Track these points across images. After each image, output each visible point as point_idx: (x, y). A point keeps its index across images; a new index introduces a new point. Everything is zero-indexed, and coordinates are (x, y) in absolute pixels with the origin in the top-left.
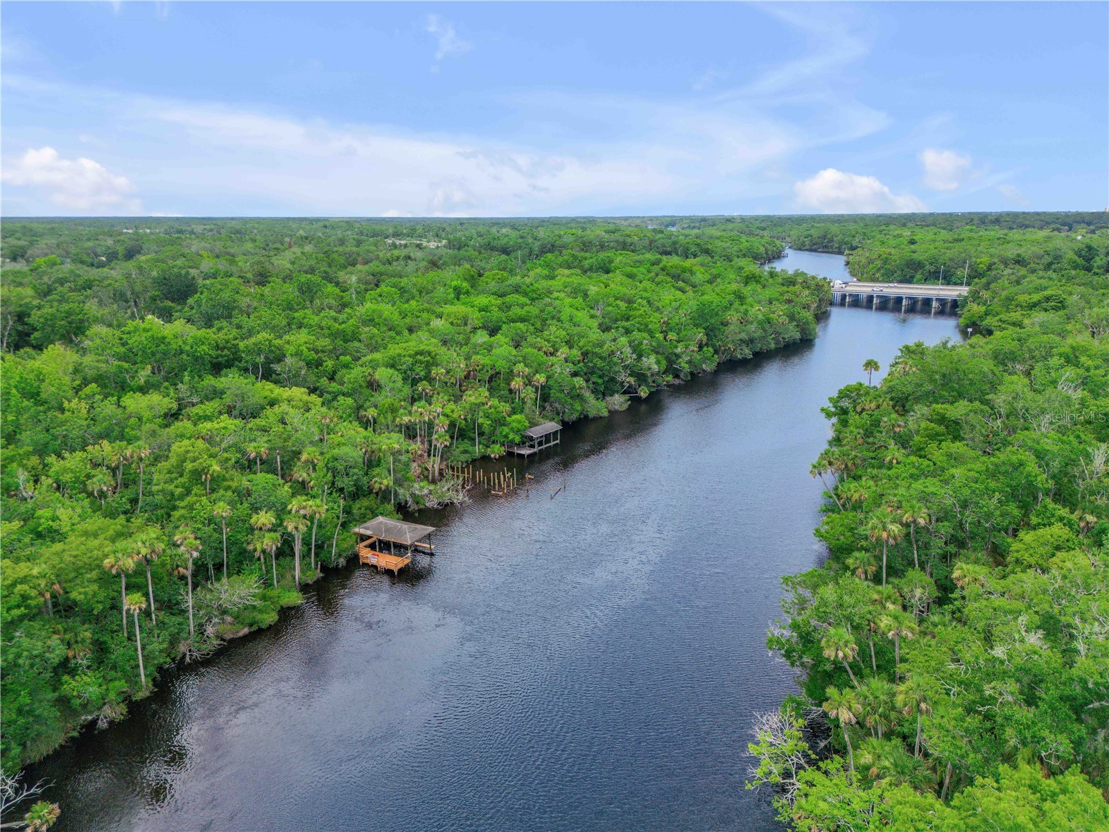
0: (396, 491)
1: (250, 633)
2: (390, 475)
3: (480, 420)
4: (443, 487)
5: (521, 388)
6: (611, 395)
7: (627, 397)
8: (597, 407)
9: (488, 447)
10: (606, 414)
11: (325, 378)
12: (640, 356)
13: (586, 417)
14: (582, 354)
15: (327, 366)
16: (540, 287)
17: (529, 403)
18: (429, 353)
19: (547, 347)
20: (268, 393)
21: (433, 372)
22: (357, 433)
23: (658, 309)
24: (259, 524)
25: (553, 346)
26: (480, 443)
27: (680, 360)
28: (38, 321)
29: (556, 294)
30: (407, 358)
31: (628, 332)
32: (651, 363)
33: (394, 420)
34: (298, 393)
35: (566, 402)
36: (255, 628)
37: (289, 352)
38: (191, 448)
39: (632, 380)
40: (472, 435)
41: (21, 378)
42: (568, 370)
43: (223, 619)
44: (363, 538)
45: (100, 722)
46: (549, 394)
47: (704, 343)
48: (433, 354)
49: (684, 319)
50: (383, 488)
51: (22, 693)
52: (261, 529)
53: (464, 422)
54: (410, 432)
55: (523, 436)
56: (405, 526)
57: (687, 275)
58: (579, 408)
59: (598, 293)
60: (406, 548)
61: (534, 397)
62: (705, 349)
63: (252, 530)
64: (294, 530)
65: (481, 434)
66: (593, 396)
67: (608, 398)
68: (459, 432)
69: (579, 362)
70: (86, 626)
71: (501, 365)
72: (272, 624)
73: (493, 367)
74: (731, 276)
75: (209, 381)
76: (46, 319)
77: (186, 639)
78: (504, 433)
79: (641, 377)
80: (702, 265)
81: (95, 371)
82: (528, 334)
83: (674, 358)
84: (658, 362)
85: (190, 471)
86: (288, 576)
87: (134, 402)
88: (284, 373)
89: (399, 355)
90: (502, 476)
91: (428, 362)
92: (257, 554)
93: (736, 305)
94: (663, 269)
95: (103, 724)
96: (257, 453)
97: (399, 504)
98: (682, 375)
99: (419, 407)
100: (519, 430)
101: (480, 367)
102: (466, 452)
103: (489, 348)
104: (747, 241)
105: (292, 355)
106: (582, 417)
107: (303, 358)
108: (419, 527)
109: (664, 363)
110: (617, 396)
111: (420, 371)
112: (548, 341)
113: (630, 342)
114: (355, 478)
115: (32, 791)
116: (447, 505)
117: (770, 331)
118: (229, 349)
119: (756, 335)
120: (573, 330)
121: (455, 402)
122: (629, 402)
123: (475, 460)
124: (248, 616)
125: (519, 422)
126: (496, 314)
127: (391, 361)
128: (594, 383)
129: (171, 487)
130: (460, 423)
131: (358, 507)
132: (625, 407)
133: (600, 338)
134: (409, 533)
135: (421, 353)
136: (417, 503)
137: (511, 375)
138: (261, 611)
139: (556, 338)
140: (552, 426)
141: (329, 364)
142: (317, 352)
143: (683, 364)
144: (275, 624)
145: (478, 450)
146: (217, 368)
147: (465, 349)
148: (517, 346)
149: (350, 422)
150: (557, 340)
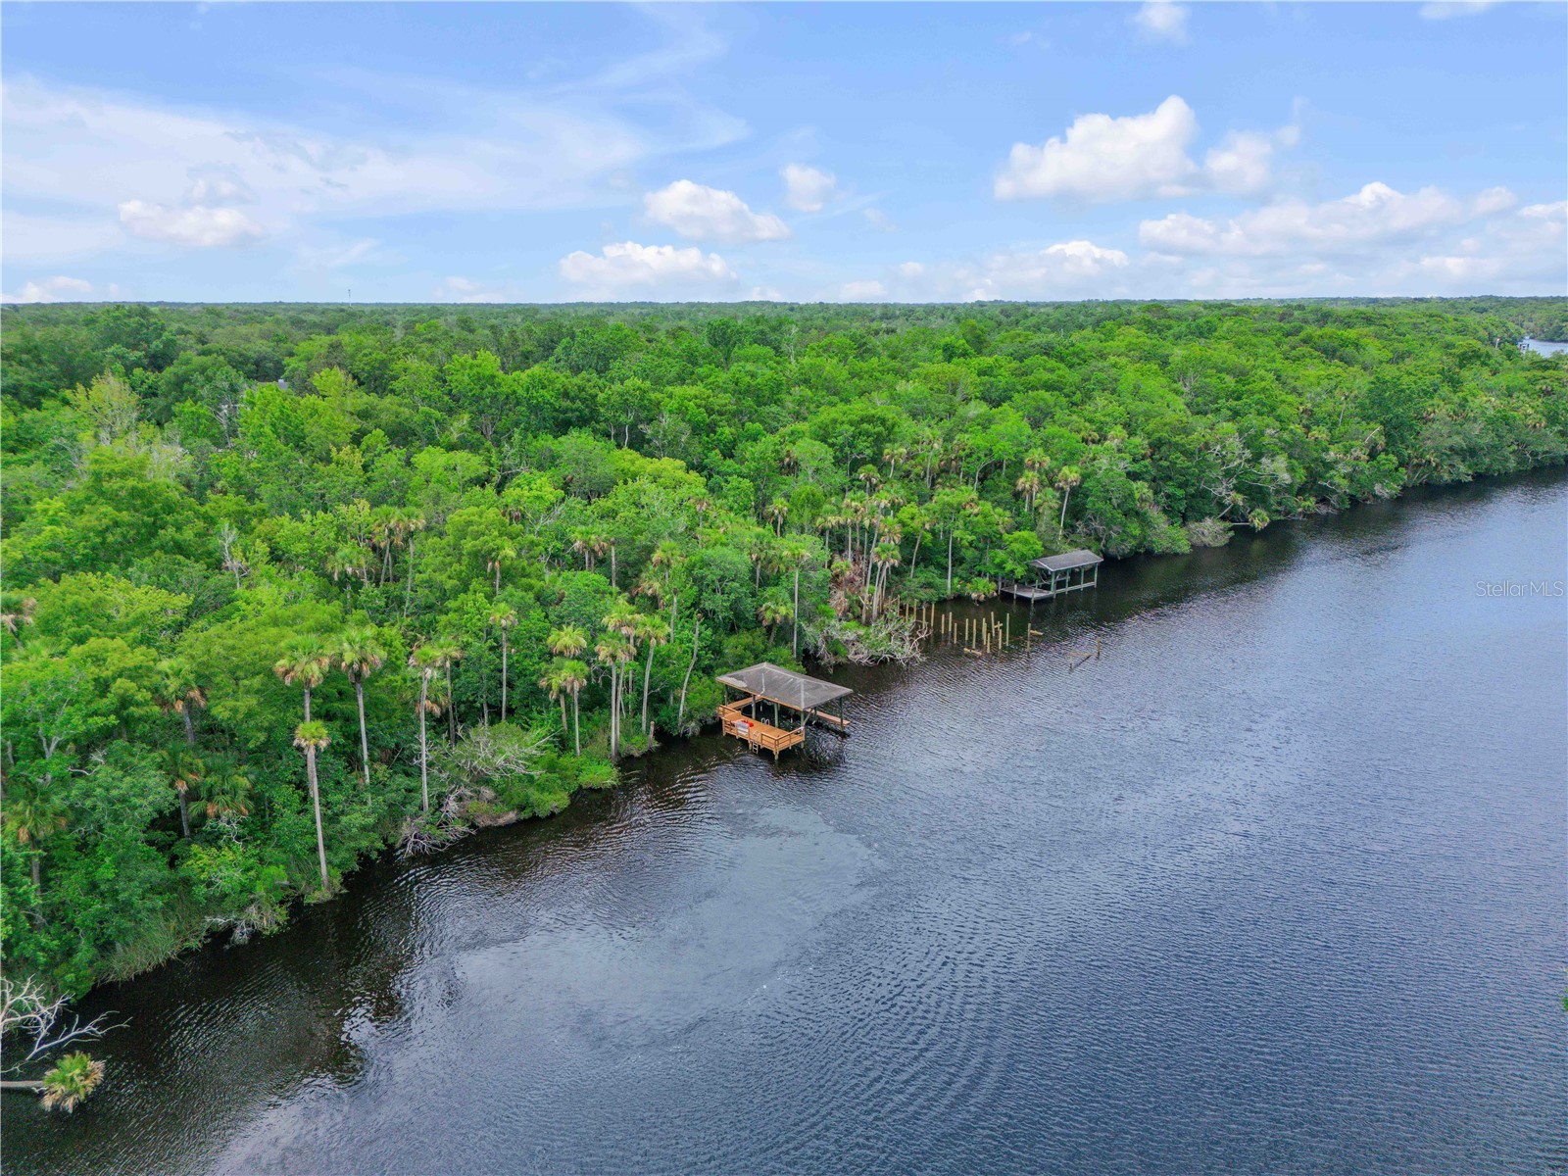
0: (800, 626)
1: (519, 823)
2: (793, 601)
3: (957, 534)
4: (880, 631)
5: (1036, 488)
6: (1199, 520)
7: (1229, 524)
8: (1169, 536)
9: (968, 581)
10: (1186, 549)
11: (717, 451)
12: (1257, 458)
13: (1149, 553)
14: (1150, 444)
15: (722, 434)
16: (1087, 348)
17: (1047, 514)
18: (883, 421)
19: (1089, 430)
20: (626, 465)
21: (886, 451)
22: (750, 531)
23: (1294, 390)
24: (559, 647)
25: (1099, 430)
26: (954, 575)
27: (1332, 472)
28: (363, 370)
29: (1112, 359)
30: (846, 426)
31: (1236, 414)
32: (1278, 468)
33: (813, 519)
34: (670, 466)
35: (1113, 518)
36: (526, 815)
37: (668, 408)
38: (476, 518)
39: (1239, 499)
40: (942, 560)
41: (282, 412)
42: (1121, 465)
43: (478, 792)
44: (733, 695)
45: (238, 931)
46: (1084, 504)
47: (1379, 448)
48: (889, 423)
49: (1344, 406)
50: (779, 618)
51: (107, 860)
52: (561, 654)
53: (929, 536)
54: (837, 541)
55: (1030, 570)
56: (801, 681)
57: (1350, 350)
58: (1137, 532)
59: (1186, 359)
60: (796, 716)
61: (1057, 506)
62: (1383, 456)
63: (549, 655)
64: (609, 660)
65: (958, 561)
66: (1165, 517)
67: (1192, 525)
68: (919, 552)
69: (1144, 457)
70: (245, 768)
71: (1004, 449)
72: (557, 811)
73: (990, 453)
74: (1431, 354)
75: (546, 442)
76: (373, 368)
77: (416, 816)
78: (997, 560)
79: (1256, 494)
80: (1378, 336)
81: (393, 418)
82: (1057, 408)
83: (1321, 469)
84: (1291, 469)
85: (469, 554)
86: (601, 738)
87: (429, 459)
88: (657, 439)
89: (834, 421)
90: (984, 625)
91: (879, 434)
92: (552, 697)
93: (1445, 389)
94: (1305, 341)
95: (240, 936)
96: (585, 542)
97: (806, 651)
98: (1333, 499)
99: (853, 500)
100: (1023, 557)
101: (967, 451)
102: (929, 585)
103: (986, 424)
104: (1455, 320)
105: (671, 412)
106: (1142, 551)
107: (688, 417)
108: (824, 684)
109: (1301, 475)
110: (1208, 522)
111: (865, 448)
112: (1091, 421)
113: (1241, 432)
114: (732, 596)
115: (85, 1030)
116: (884, 662)
117: (1510, 438)
118: (584, 401)
119: (1482, 442)
120: (1137, 406)
121: (920, 504)
122: (1232, 533)
123: (945, 600)
124: (518, 792)
125: (1026, 542)
126: (1004, 379)
127: (822, 432)
128: (1168, 496)
129: (443, 577)
130: (923, 538)
131: (732, 645)
132: (1223, 541)
133: (1185, 419)
134: (805, 693)
135: (870, 420)
136: (836, 654)
137: (1018, 466)
138: (542, 789)
139: (1105, 416)
140: (1085, 557)
141: (726, 431)
142: (710, 411)
143: (1339, 480)
144: (561, 813)
145: (950, 585)
146: (562, 427)
147: (947, 424)
148: (1036, 424)
149: (745, 516)
150: (1108, 419)
